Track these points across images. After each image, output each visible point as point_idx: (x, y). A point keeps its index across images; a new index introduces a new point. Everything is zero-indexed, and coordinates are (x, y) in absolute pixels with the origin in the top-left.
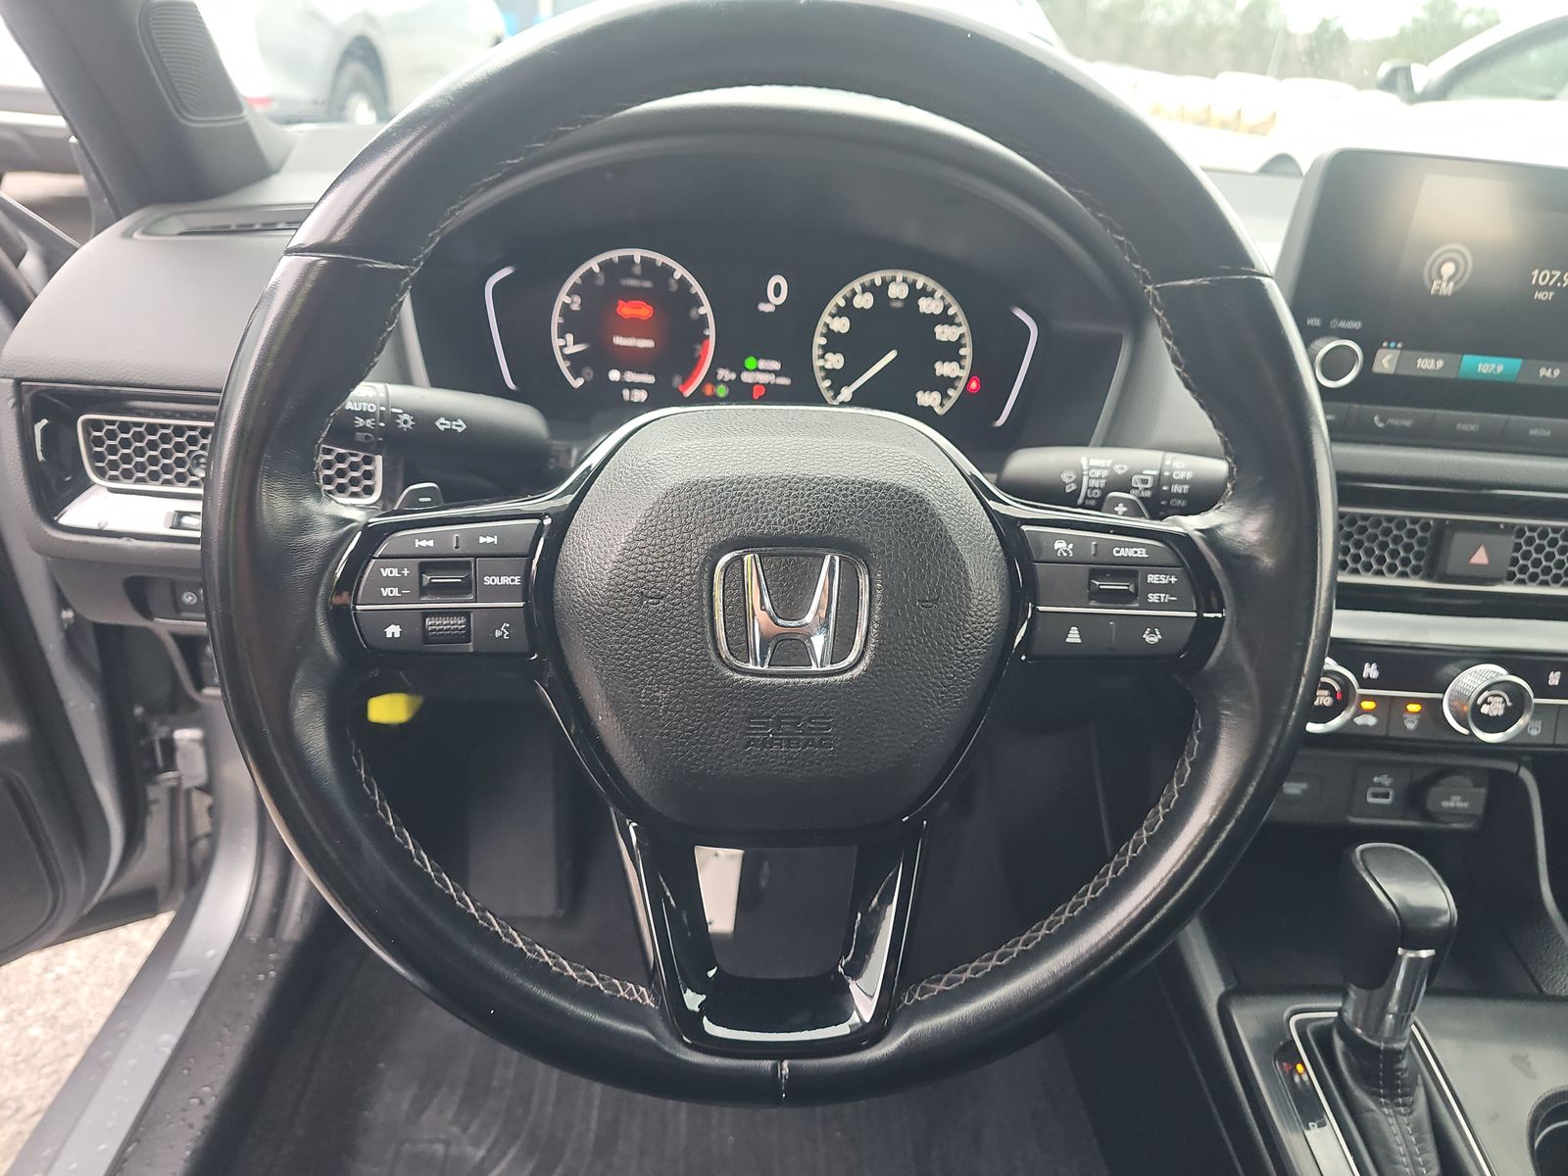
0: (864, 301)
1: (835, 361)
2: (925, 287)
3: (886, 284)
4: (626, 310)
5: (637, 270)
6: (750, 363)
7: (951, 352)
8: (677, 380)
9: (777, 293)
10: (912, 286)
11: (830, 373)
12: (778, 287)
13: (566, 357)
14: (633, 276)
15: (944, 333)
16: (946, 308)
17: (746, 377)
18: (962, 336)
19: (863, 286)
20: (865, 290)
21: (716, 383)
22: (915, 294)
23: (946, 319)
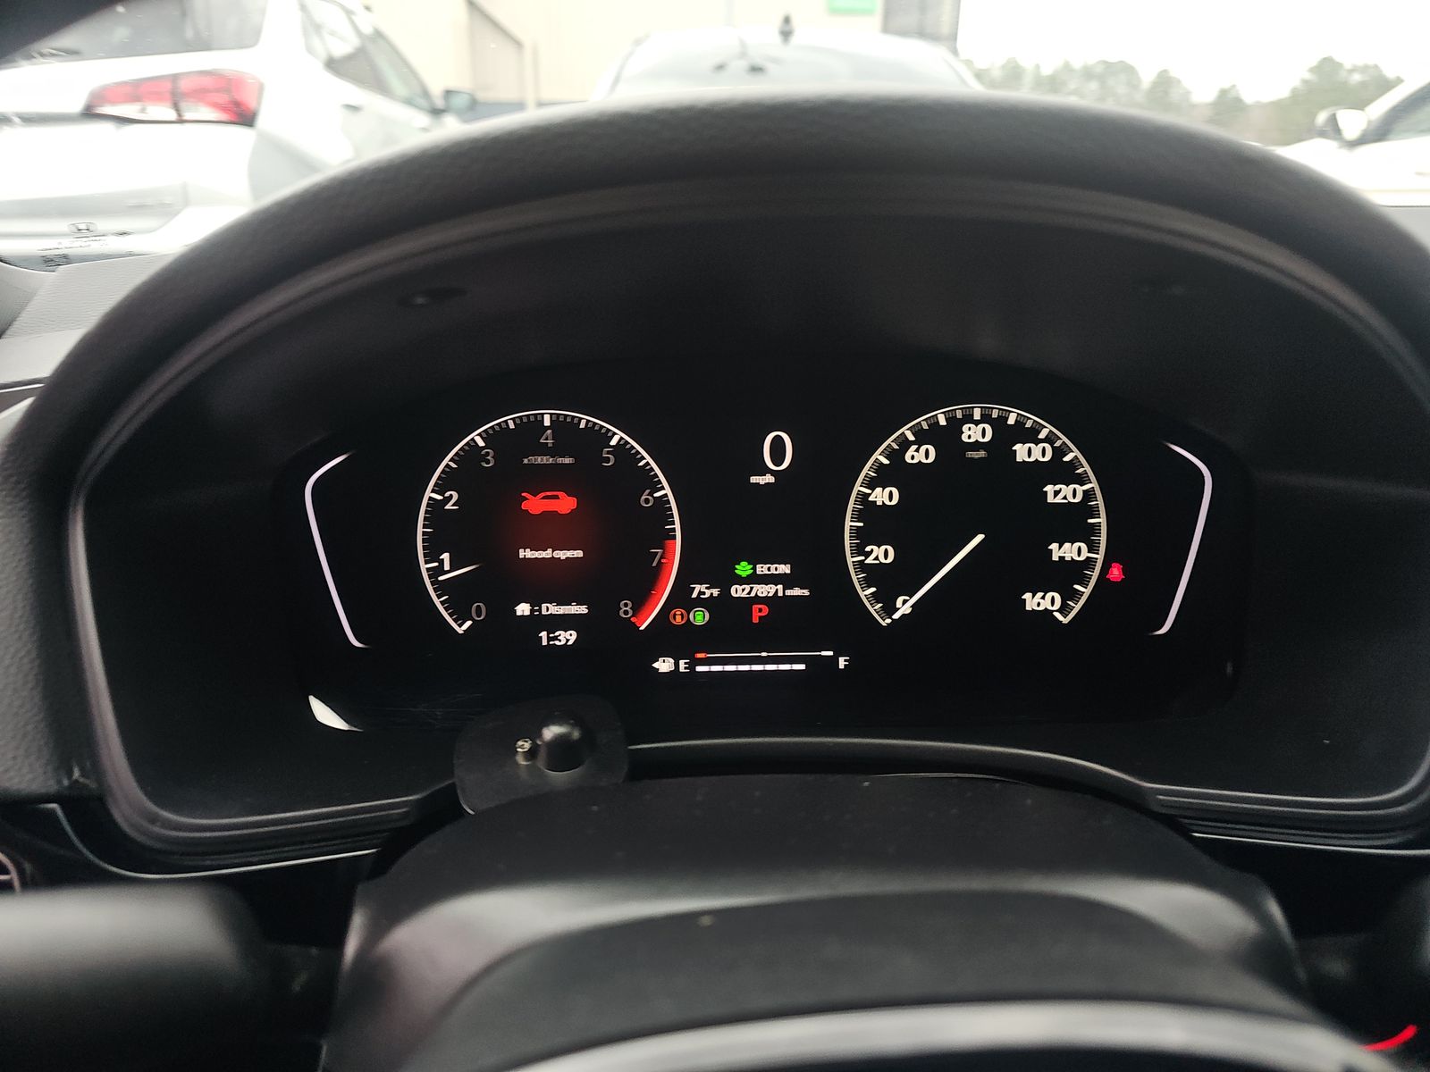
0: (922, 455)
1: (881, 554)
2: (1020, 423)
3: (955, 425)
4: (534, 504)
5: (548, 439)
6: (743, 569)
7: (1073, 522)
8: (625, 608)
9: (778, 455)
10: (999, 424)
11: (874, 574)
12: (778, 446)
13: (441, 588)
14: (544, 450)
15: (1060, 494)
16: (1059, 452)
17: (738, 591)
18: (1088, 495)
19: (918, 432)
20: (922, 437)
21: (690, 604)
22: (1006, 435)
23: (1061, 472)
